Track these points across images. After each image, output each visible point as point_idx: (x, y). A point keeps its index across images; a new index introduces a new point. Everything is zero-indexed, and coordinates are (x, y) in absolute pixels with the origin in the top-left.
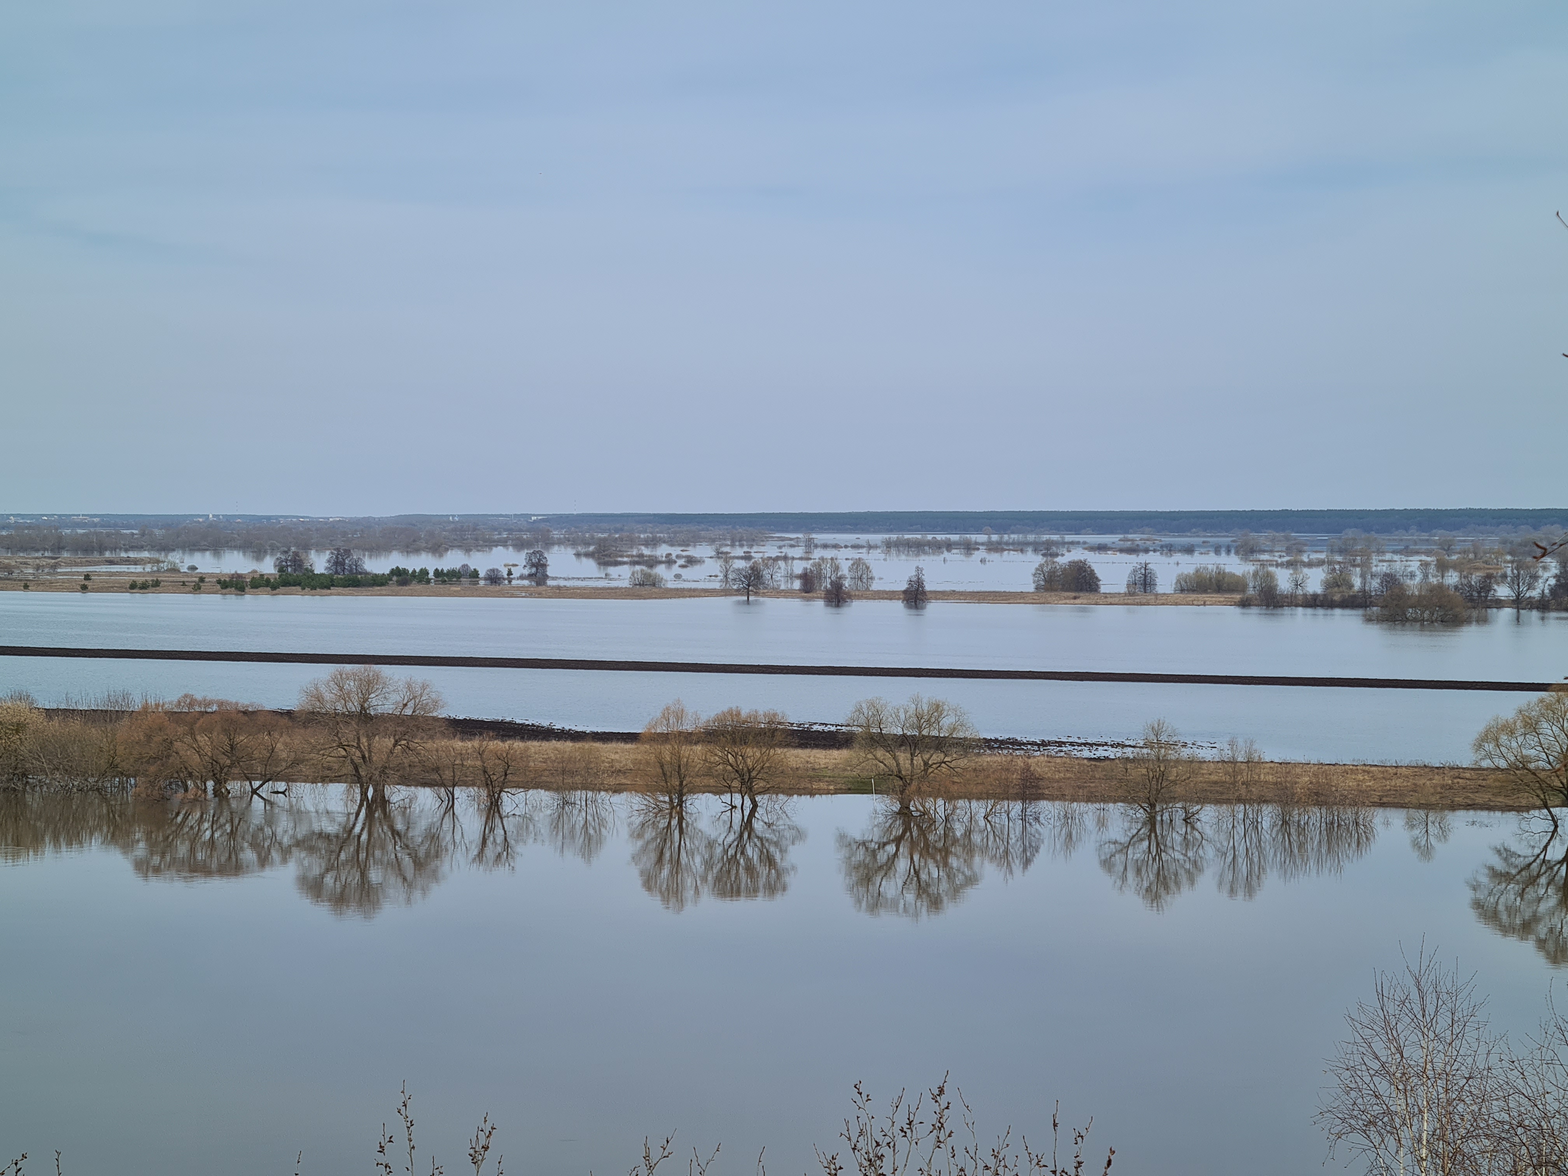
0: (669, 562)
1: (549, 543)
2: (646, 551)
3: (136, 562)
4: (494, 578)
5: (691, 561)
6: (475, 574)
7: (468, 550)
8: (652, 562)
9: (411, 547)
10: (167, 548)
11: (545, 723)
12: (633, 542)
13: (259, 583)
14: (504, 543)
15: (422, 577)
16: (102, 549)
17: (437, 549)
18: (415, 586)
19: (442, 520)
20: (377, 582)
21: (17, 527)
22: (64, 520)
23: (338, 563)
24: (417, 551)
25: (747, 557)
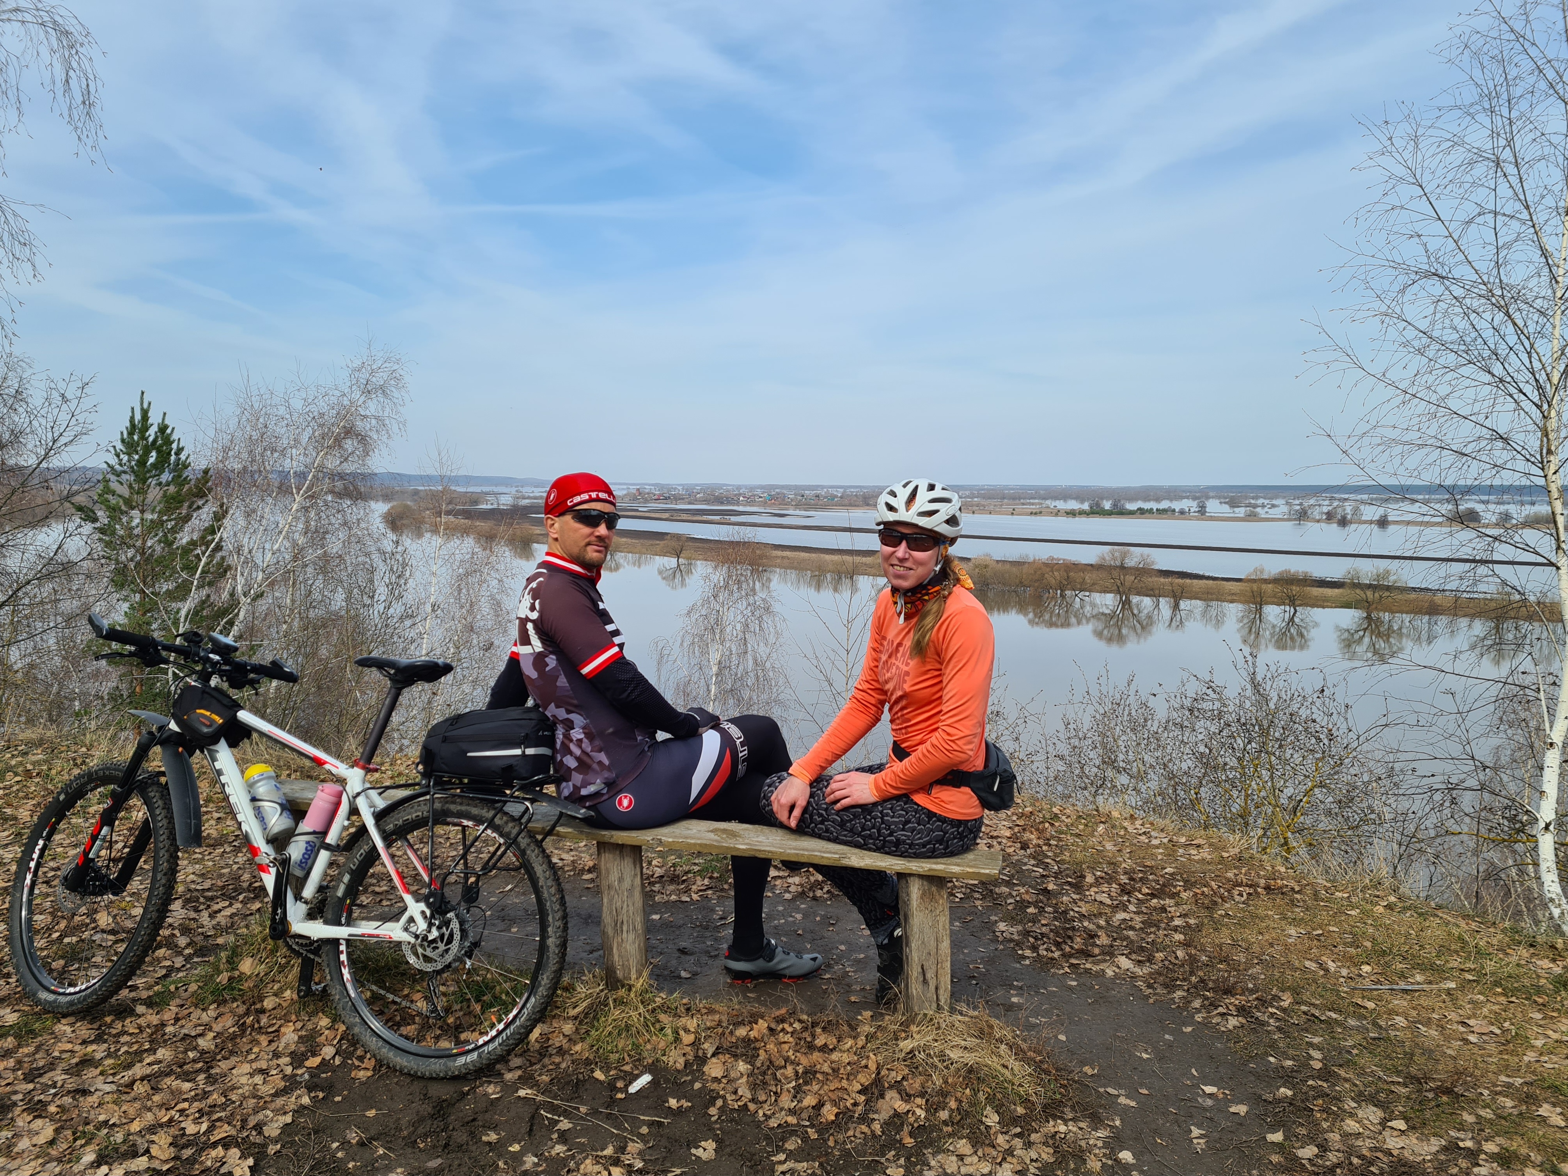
0: (1263, 506)
1: (1208, 498)
2: (1253, 501)
3: (1033, 504)
4: (1182, 512)
5: (1273, 506)
6: (1174, 510)
7: (1171, 500)
8: (1255, 506)
9: (1146, 499)
10: (1045, 499)
11: (1201, 573)
12: (1246, 498)
13: (1082, 513)
14: (1187, 498)
15: (1150, 511)
16: (1020, 499)
17: (1158, 500)
18: (1147, 515)
19: (1160, 488)
20: (1131, 513)
21: (988, 490)
22: (1006, 487)
23: (1115, 505)
24: (1149, 500)
25: (1301, 504)
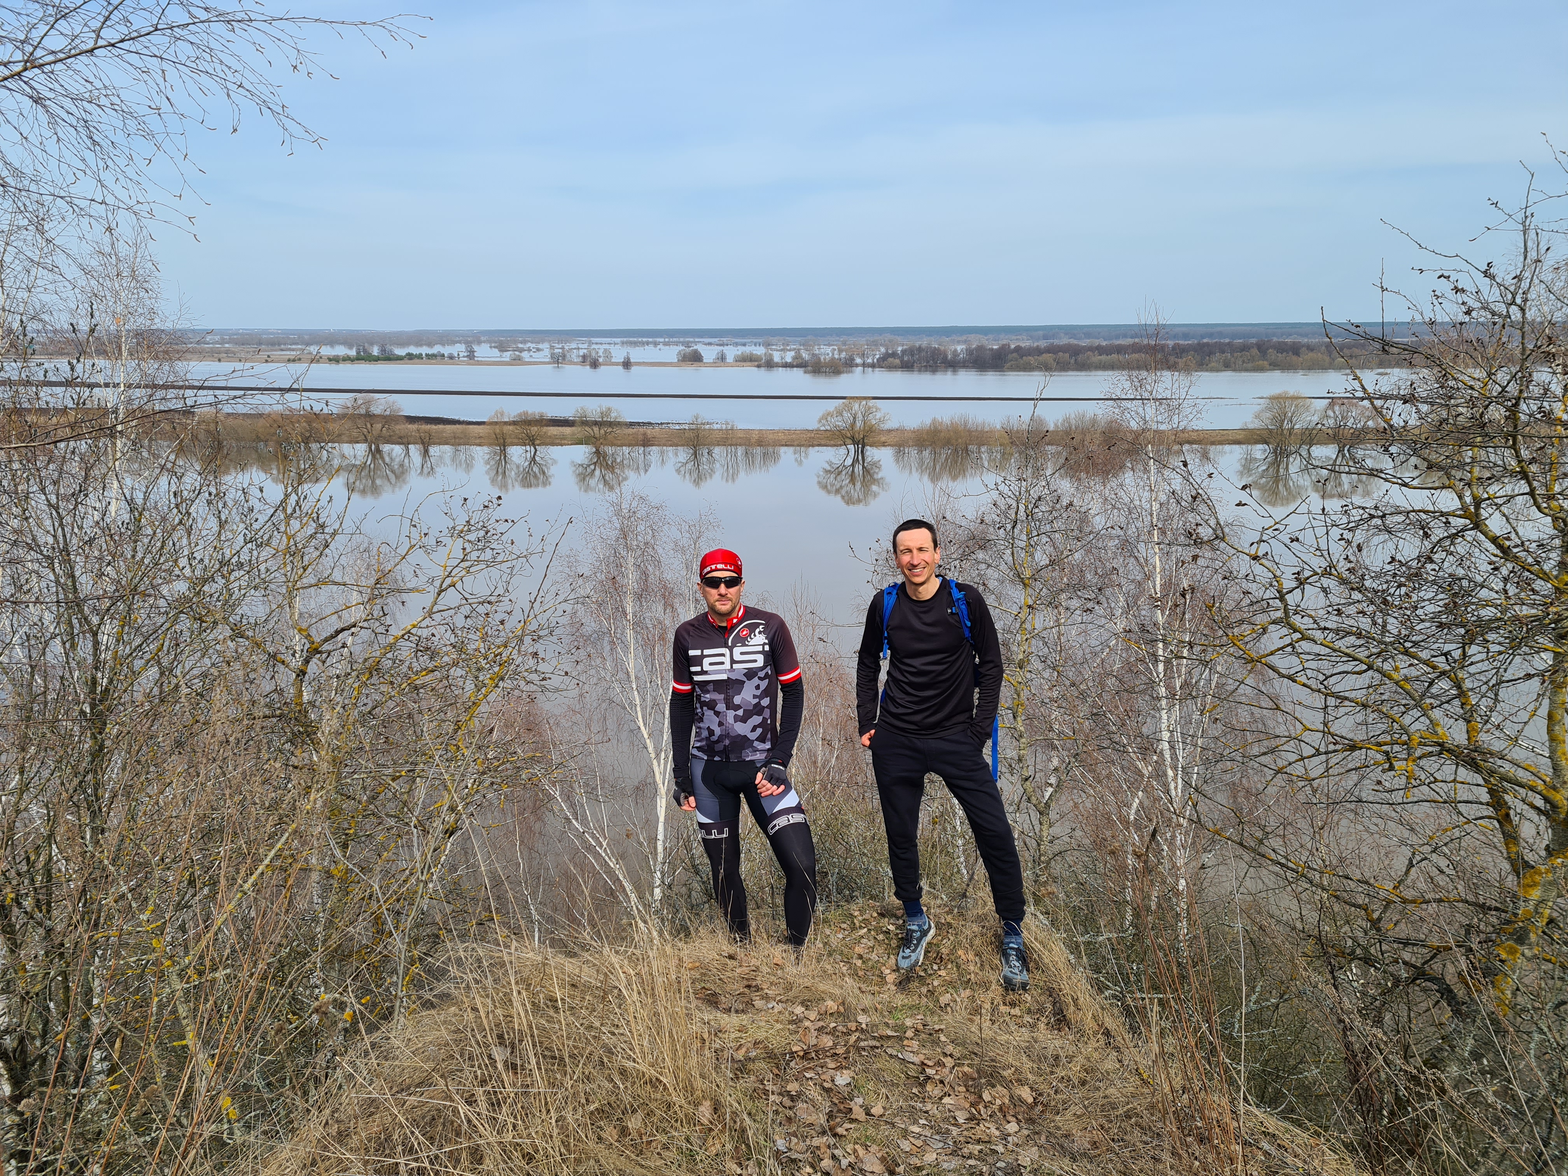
0: (529, 350)
1: (479, 343)
2: (520, 346)
3: (293, 350)
4: (451, 357)
5: (538, 350)
6: (443, 355)
7: (443, 345)
8: (521, 350)
9: (419, 344)
10: (308, 344)
12: (515, 342)
13: (347, 359)
14: (460, 342)
15: (420, 356)
16: (279, 345)
17: (430, 345)
18: (416, 360)
19: (434, 332)
20: (399, 358)
21: (242, 334)
22: (265, 332)
23: (383, 350)
24: (421, 345)
25: (563, 348)
